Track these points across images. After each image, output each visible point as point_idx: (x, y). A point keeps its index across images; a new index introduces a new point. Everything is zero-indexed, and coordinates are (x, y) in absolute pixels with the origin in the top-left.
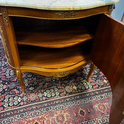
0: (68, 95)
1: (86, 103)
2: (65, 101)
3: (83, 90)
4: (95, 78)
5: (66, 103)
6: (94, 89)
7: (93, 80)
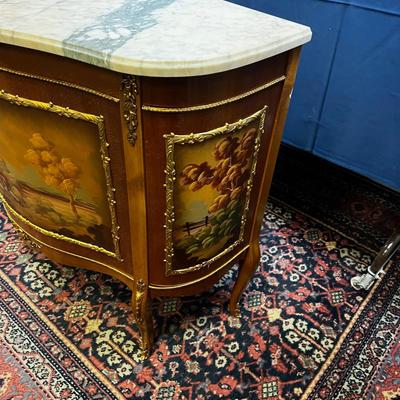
0: (52, 321)
1: (41, 382)
2: (26, 322)
3: (95, 354)
4: (182, 368)
5: (17, 327)
6: (116, 386)
7: (167, 365)
